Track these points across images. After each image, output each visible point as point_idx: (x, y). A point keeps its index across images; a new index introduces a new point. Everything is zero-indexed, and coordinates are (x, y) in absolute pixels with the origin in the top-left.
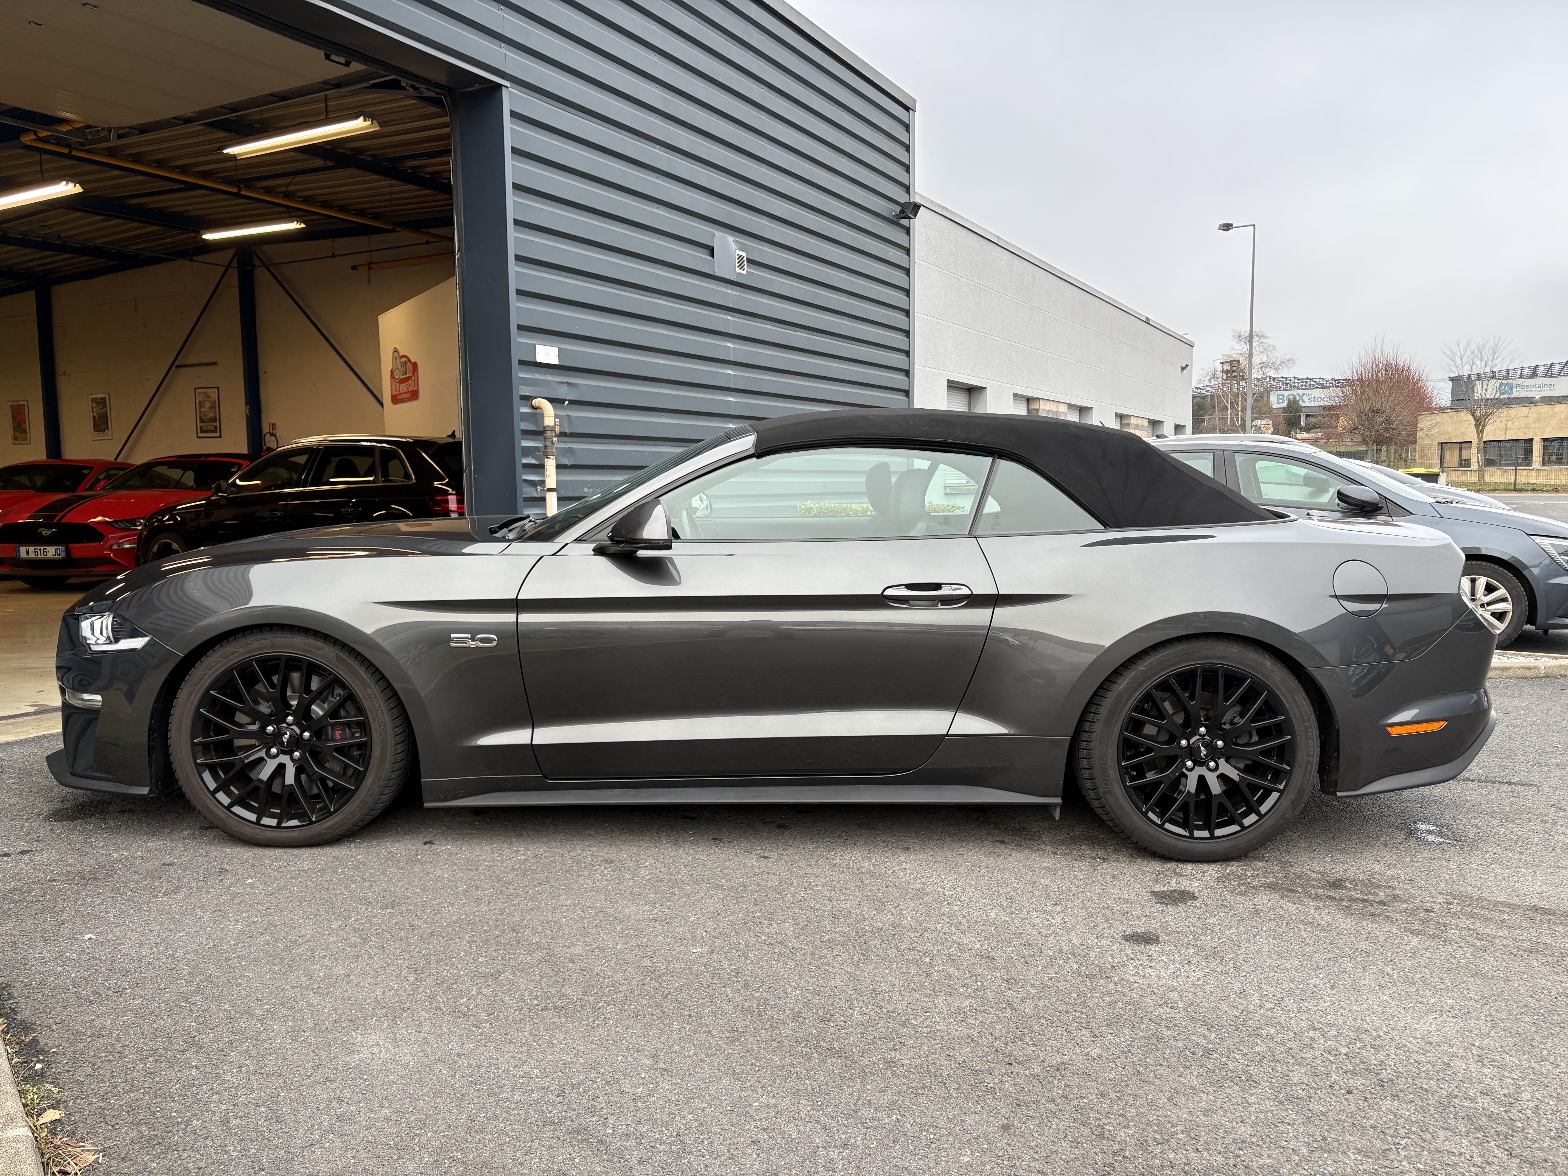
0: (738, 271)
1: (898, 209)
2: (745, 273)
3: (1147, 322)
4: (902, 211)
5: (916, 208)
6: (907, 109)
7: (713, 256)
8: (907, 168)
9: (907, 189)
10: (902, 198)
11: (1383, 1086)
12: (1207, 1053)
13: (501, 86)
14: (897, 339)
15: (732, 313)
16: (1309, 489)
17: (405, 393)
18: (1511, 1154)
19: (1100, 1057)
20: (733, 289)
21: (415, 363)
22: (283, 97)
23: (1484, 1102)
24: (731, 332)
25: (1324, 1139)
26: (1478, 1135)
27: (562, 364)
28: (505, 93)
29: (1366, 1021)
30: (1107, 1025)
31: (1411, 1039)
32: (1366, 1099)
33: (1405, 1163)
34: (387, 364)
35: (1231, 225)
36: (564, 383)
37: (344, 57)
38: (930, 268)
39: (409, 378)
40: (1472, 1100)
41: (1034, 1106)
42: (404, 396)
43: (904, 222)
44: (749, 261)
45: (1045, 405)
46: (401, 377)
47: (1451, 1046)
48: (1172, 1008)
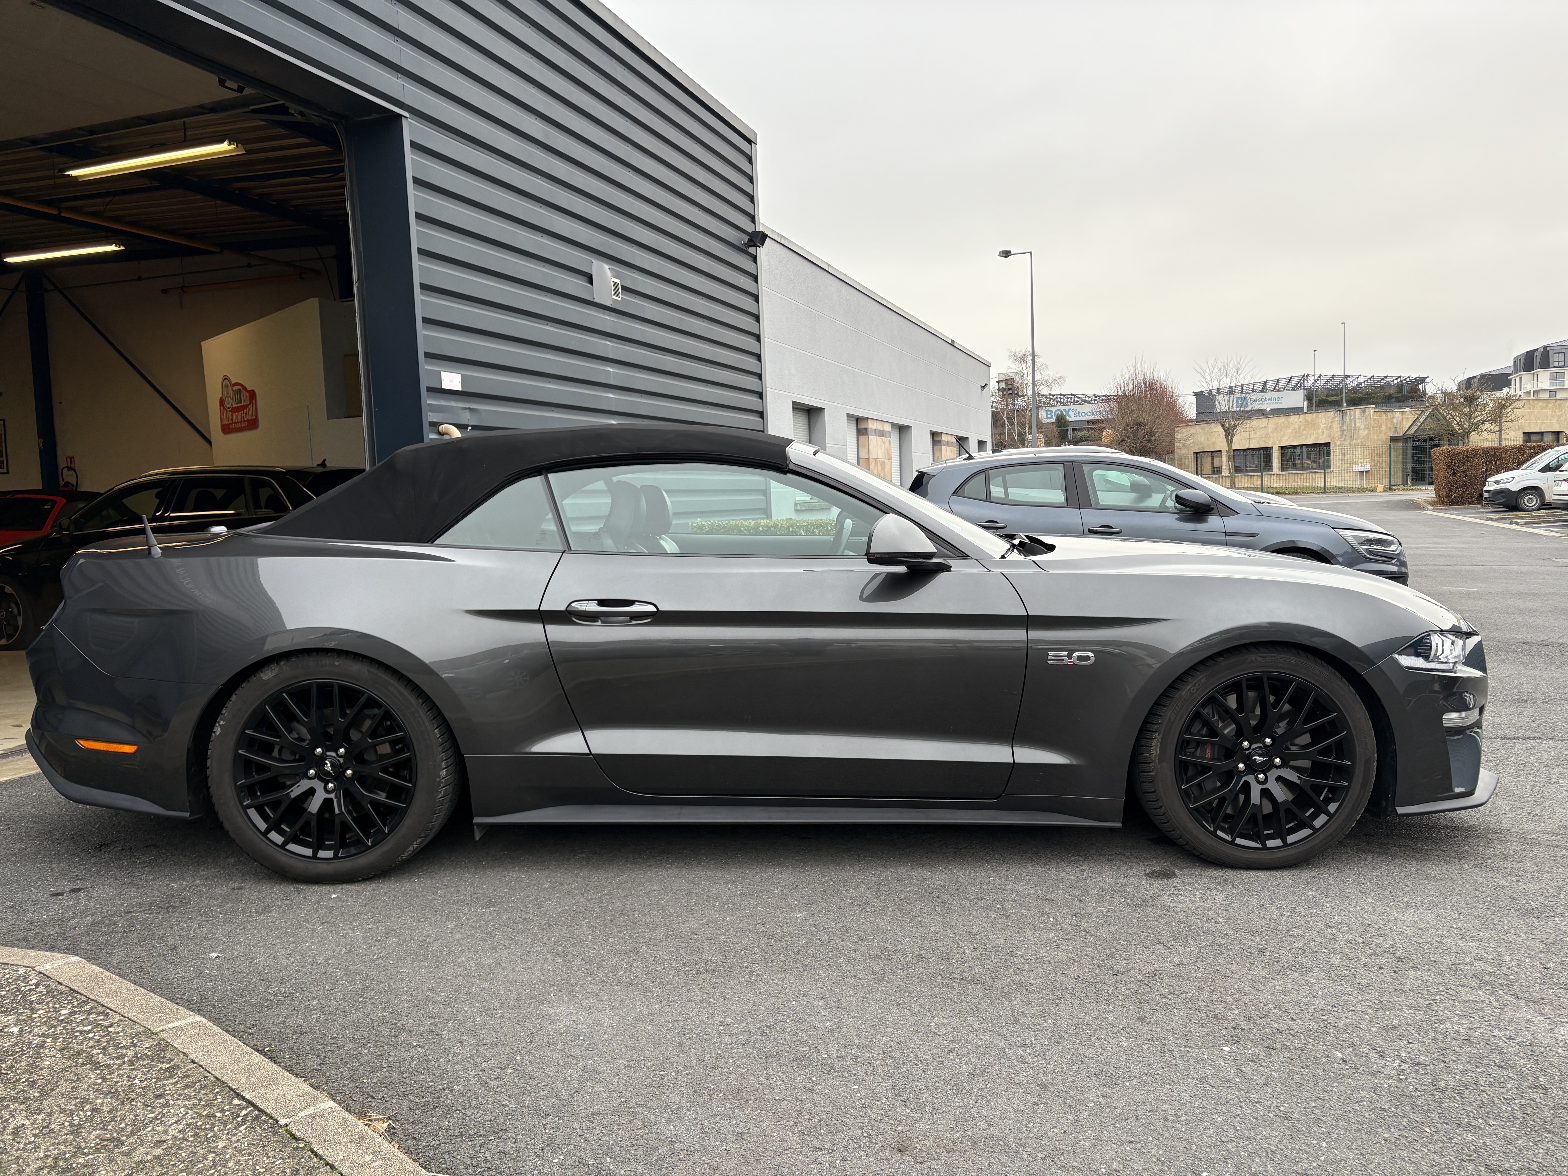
0: (614, 297)
1: (746, 238)
2: (620, 299)
3: (952, 344)
4: (750, 240)
5: (763, 237)
6: (749, 141)
7: (591, 283)
8: (752, 199)
9: (753, 219)
10: (749, 227)
11: (1402, 962)
12: (1261, 952)
13: (400, 116)
14: (749, 363)
15: (609, 339)
16: (1134, 495)
17: (241, 422)
18: (1517, 997)
19: (1182, 963)
20: (609, 315)
21: (253, 391)
22: (150, 120)
23: (1480, 965)
24: (611, 357)
25: (1380, 1002)
26: (1488, 988)
27: (465, 390)
28: (405, 123)
29: (1365, 918)
30: (1174, 939)
31: (1405, 927)
32: (1395, 972)
33: (1446, 1012)
34: (214, 391)
35: (1010, 252)
36: (466, 409)
37: (236, 82)
38: (773, 294)
39: (246, 406)
40: (1472, 964)
41: (1153, 1002)
42: (238, 425)
43: (752, 250)
44: (624, 288)
45: (873, 424)
46: (234, 406)
47: (1437, 930)
48: (1216, 922)
